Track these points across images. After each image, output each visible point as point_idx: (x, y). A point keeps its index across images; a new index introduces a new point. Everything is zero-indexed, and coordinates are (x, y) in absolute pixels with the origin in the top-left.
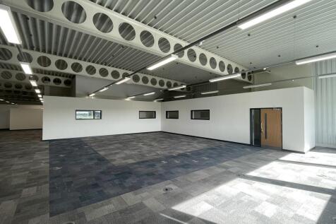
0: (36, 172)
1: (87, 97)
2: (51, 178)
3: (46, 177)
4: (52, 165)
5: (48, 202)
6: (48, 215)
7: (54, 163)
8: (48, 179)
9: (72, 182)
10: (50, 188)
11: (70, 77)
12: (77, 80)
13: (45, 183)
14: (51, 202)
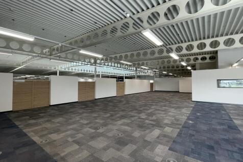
0: (177, 120)
1: (230, 68)
2: (183, 127)
3: (180, 125)
4: (189, 119)
5: (172, 140)
6: (168, 148)
7: (190, 117)
8: (181, 127)
9: (194, 135)
10: (179, 133)
11: (213, 53)
12: (219, 54)
13: (178, 128)
14: (174, 141)
